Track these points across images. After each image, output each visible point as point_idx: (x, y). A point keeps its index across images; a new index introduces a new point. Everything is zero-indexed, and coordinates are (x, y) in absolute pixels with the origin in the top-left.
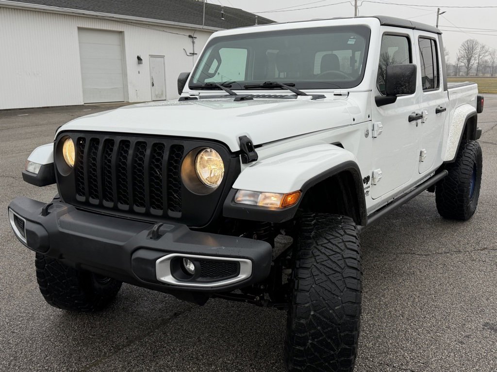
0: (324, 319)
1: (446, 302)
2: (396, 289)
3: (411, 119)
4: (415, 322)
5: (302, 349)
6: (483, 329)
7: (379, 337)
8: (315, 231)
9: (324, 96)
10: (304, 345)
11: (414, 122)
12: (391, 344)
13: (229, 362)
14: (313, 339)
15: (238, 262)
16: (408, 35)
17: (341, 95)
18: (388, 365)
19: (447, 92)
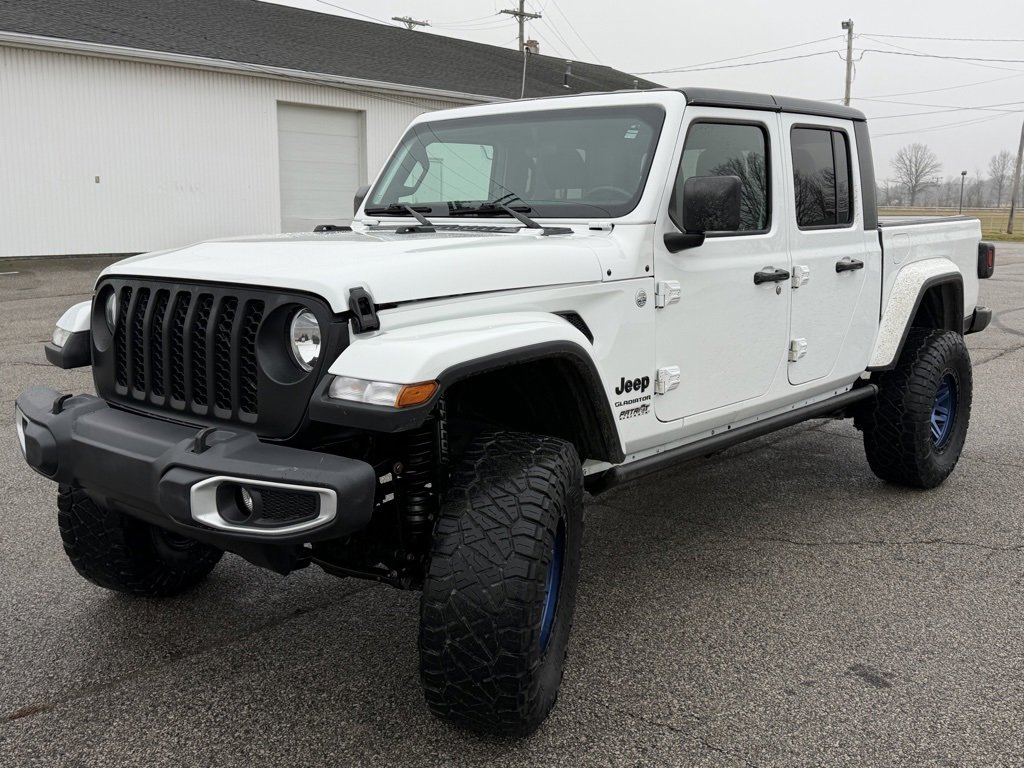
0: (472, 604)
1: (801, 624)
2: (716, 597)
3: (759, 279)
4: (722, 652)
5: (435, 653)
6: (846, 674)
7: (640, 671)
8: (486, 457)
9: (570, 229)
10: (439, 647)
11: (770, 286)
12: (657, 683)
13: (355, 689)
14: (453, 638)
15: (317, 494)
16: (762, 122)
17: (600, 229)
18: (632, 716)
19: (876, 231)
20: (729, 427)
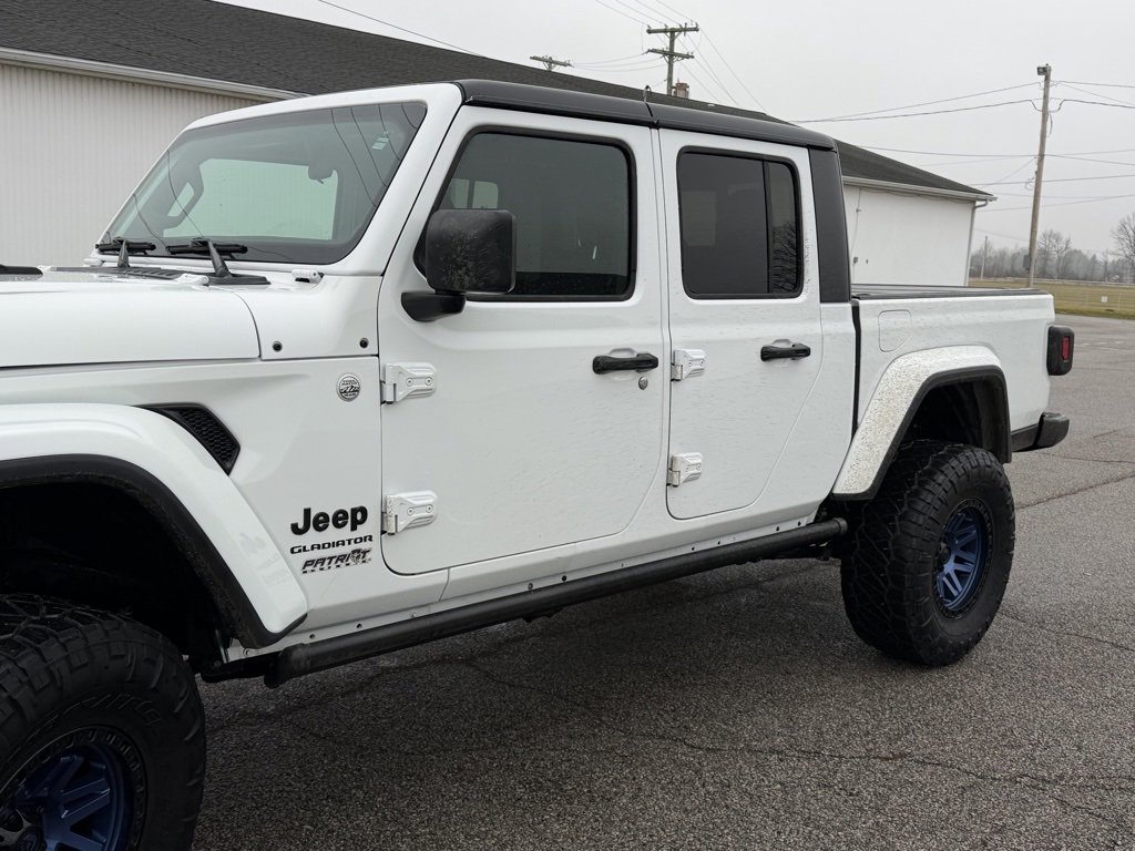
3: (605, 366)
9: (264, 279)
11: (626, 377)
17: (306, 280)
19: (848, 306)
20: (564, 578)
